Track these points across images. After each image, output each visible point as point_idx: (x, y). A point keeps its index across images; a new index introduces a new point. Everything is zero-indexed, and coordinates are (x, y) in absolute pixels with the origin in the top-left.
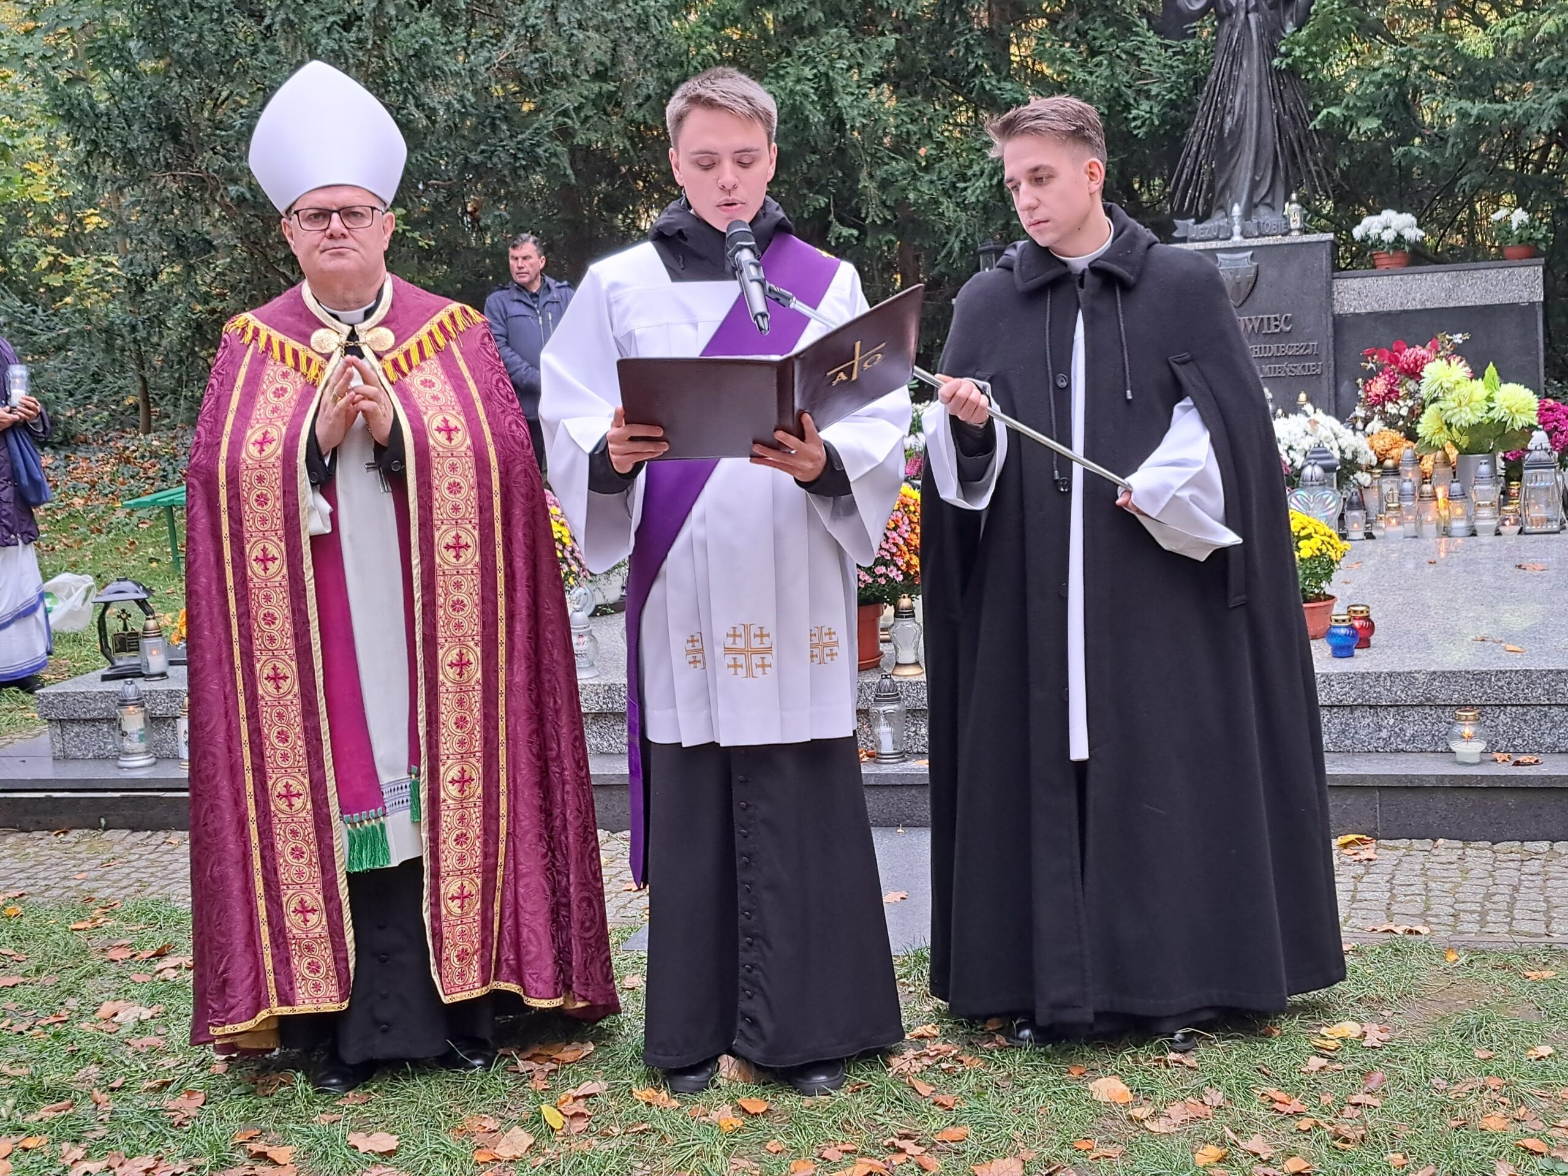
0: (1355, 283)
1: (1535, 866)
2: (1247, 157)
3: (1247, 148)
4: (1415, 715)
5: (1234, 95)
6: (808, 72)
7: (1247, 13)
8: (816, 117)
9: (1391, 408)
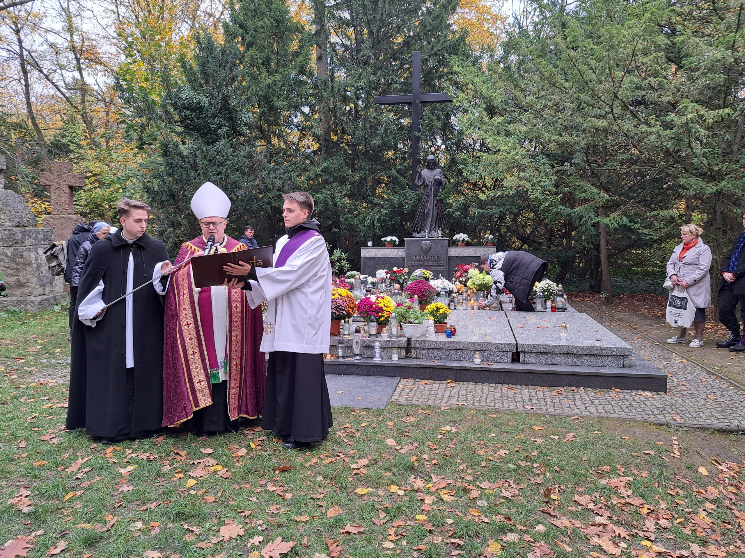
0: (453, 249)
1: (492, 390)
2: (430, 219)
3: (430, 217)
4: (465, 352)
5: (427, 205)
6: (329, 193)
7: (431, 186)
8: (330, 203)
9: (461, 279)
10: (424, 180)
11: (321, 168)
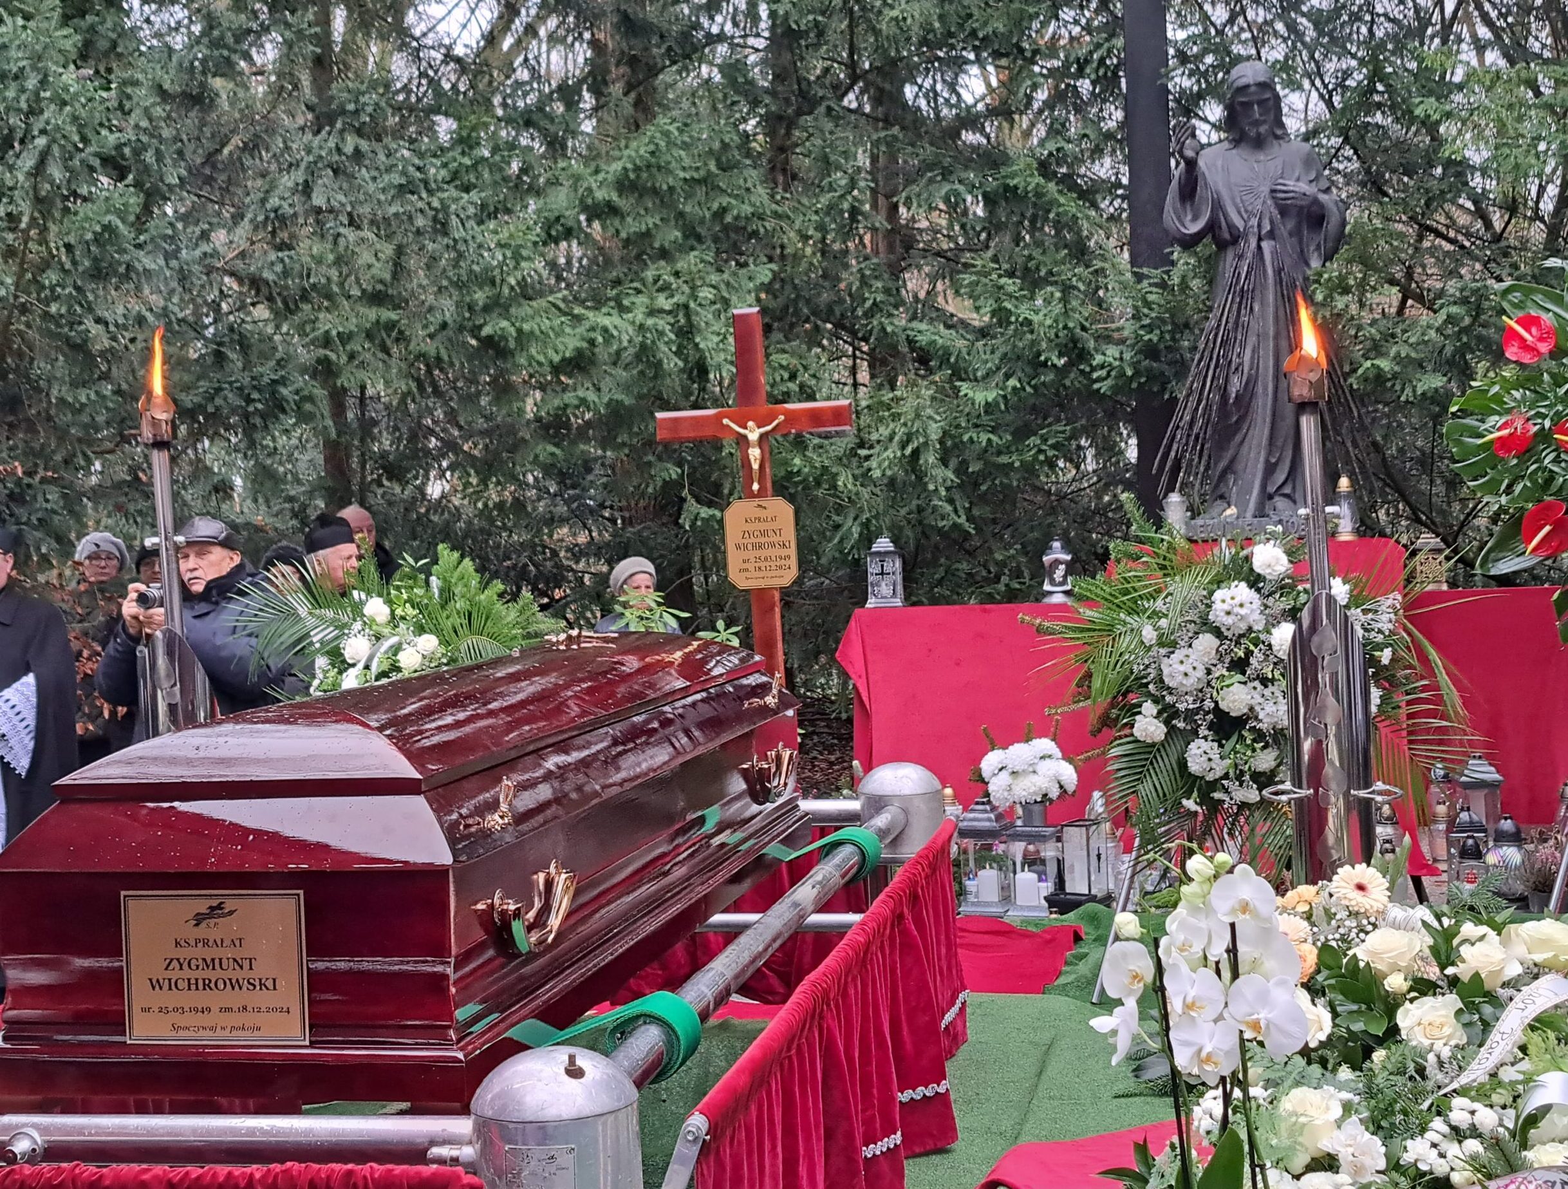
2: (1259, 432)
3: (1259, 420)
5: (1243, 346)
7: (1260, 239)
10: (1218, 206)
11: (617, 166)
